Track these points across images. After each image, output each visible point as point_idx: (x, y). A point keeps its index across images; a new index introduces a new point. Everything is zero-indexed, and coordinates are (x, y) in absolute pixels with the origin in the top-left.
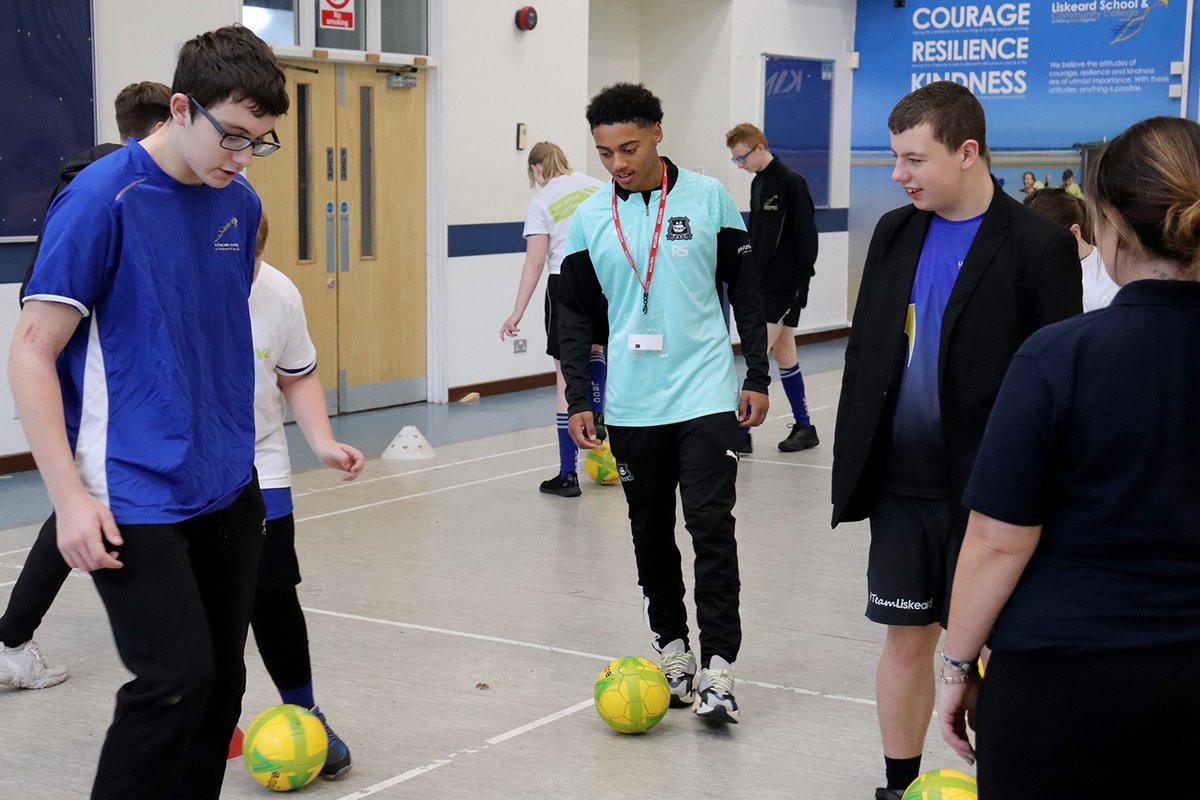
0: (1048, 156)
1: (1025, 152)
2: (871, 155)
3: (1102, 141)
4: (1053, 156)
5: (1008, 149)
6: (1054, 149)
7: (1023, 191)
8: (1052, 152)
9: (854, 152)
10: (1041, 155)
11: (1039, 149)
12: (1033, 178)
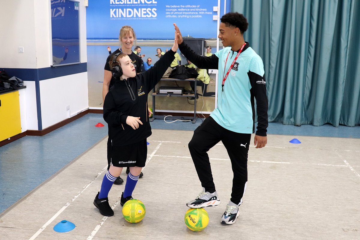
0: (166, 42)
1: (157, 40)
2: (95, 42)
3: (187, 37)
4: (168, 42)
5: (151, 39)
6: (169, 39)
7: (157, 55)
8: (168, 40)
9: (88, 40)
10: (164, 42)
11: (163, 39)
12: (161, 51)
